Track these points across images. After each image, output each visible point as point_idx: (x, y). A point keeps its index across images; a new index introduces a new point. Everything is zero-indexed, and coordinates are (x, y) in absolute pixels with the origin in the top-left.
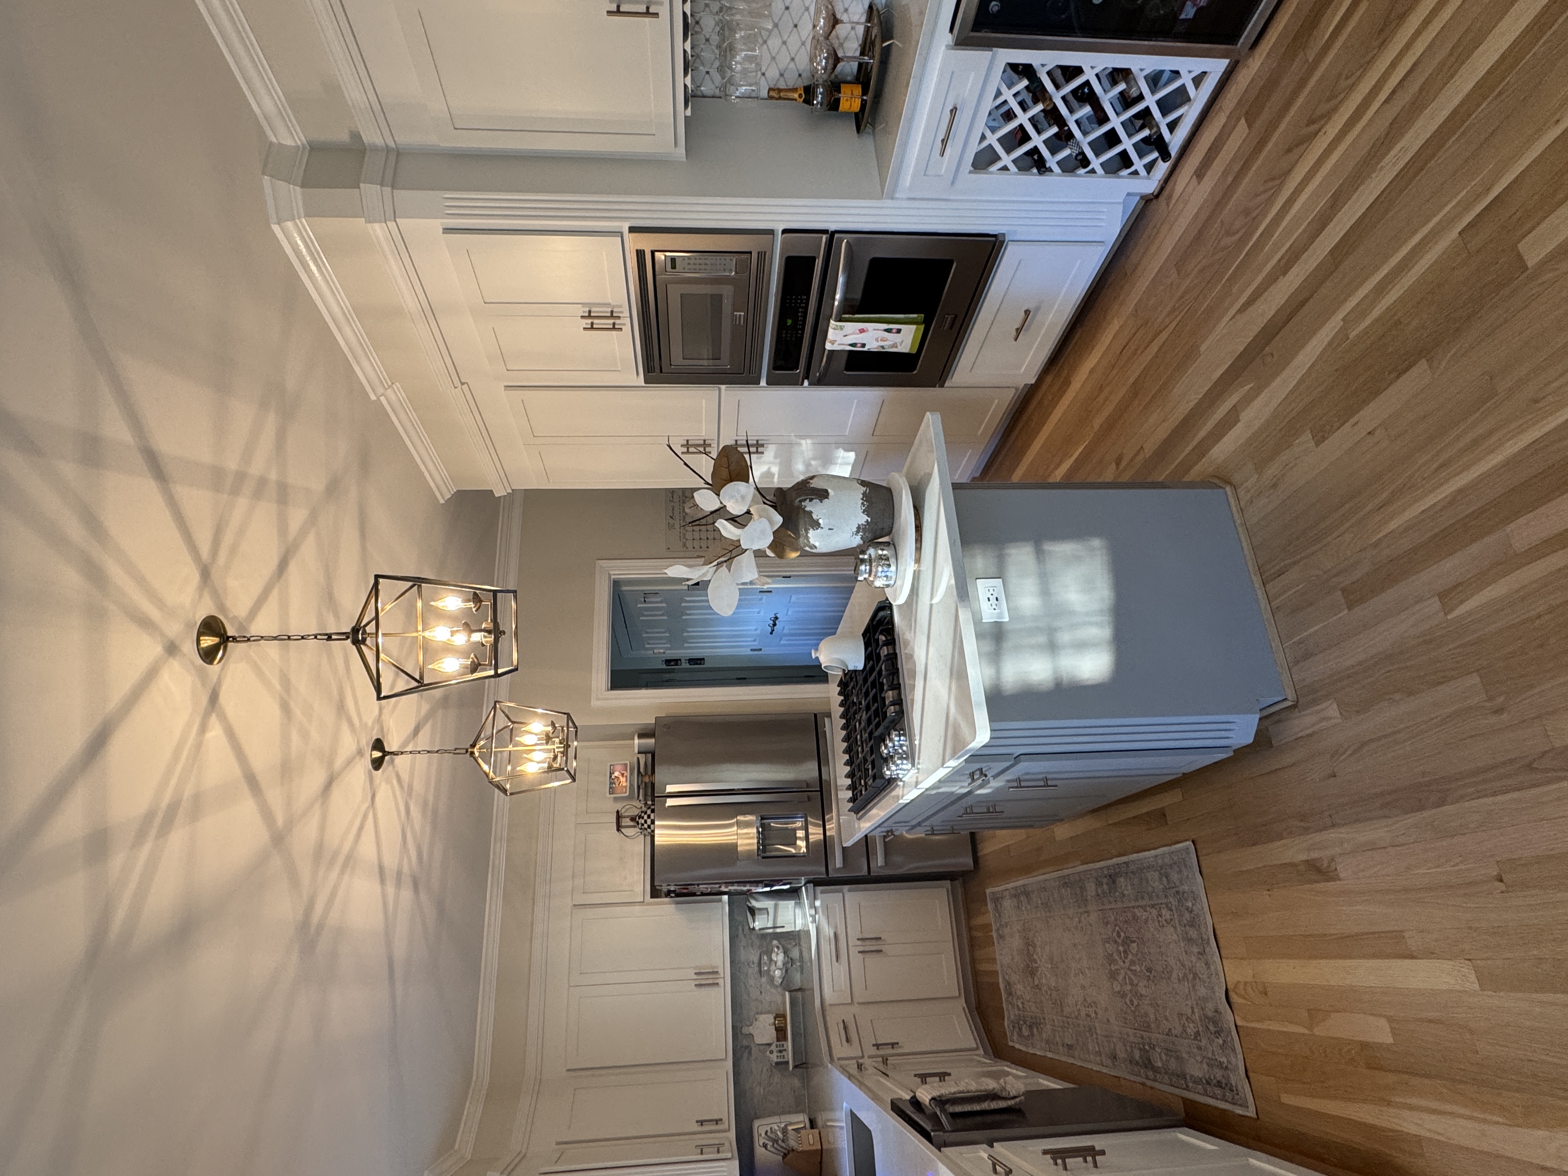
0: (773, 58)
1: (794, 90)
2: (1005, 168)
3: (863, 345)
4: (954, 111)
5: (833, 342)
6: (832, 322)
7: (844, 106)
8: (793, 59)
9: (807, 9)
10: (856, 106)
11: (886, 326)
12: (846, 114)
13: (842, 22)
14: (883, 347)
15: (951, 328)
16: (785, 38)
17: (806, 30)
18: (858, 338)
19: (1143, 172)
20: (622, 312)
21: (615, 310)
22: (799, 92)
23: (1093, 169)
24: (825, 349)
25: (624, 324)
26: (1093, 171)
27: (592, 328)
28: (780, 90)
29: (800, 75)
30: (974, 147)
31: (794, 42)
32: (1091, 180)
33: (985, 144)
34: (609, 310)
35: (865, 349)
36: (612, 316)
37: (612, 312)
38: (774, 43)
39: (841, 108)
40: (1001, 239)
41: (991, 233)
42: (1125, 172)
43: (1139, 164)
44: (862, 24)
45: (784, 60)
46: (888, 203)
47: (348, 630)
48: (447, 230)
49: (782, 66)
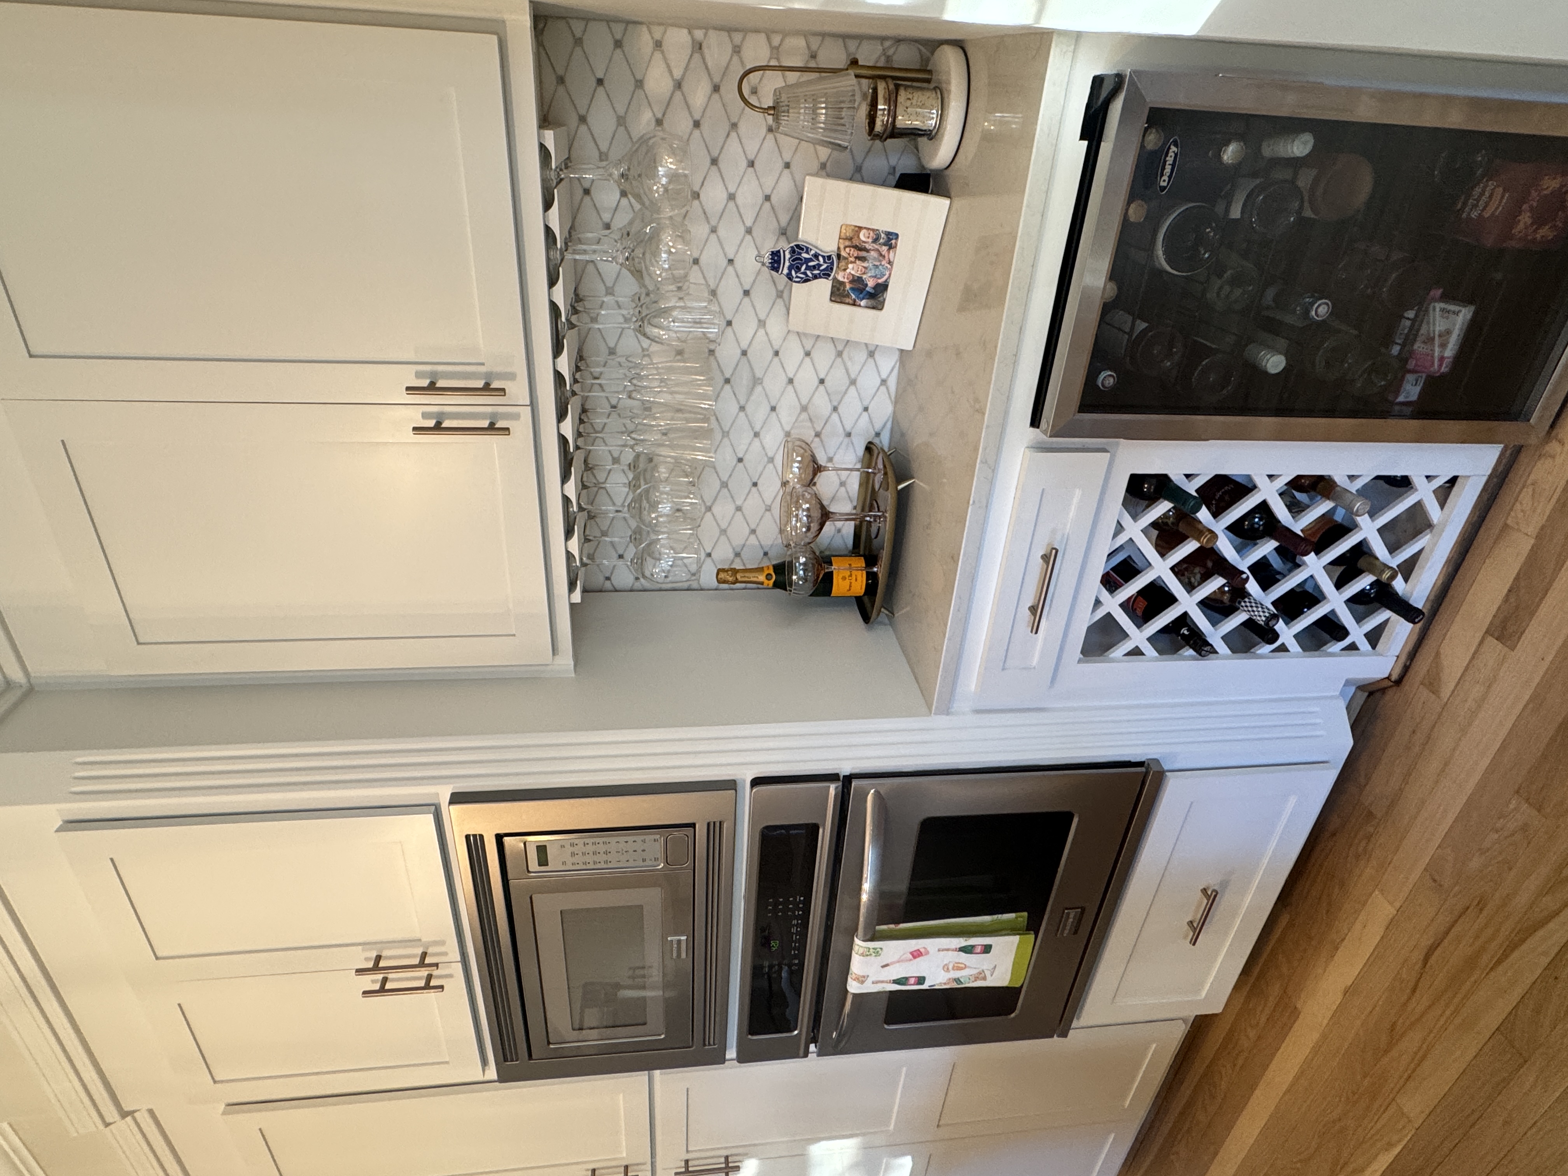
0: (723, 532)
1: (760, 570)
2: (1136, 652)
3: (921, 980)
4: (1050, 558)
5: (862, 980)
6: (857, 941)
7: (840, 587)
8: (753, 532)
9: (771, 460)
10: (859, 586)
11: (962, 942)
12: (843, 601)
13: (825, 469)
14: (957, 980)
15: (1076, 932)
16: (739, 503)
17: (771, 489)
18: (912, 969)
19: (1364, 645)
20: (445, 954)
21: (430, 950)
22: (766, 572)
23: (1283, 644)
24: (846, 991)
25: (450, 976)
26: (1283, 648)
27: (382, 990)
28: (735, 571)
29: (766, 554)
30: (1085, 619)
31: (753, 505)
32: (1281, 661)
33: (1100, 613)
34: (419, 951)
35: (925, 986)
36: (422, 964)
37: (424, 955)
38: (723, 510)
39: (835, 592)
40: (1154, 768)
41: (1133, 759)
42: (1337, 647)
43: (1357, 633)
44: (858, 470)
45: (739, 533)
46: (941, 721)
48: (73, 824)
49: (738, 541)
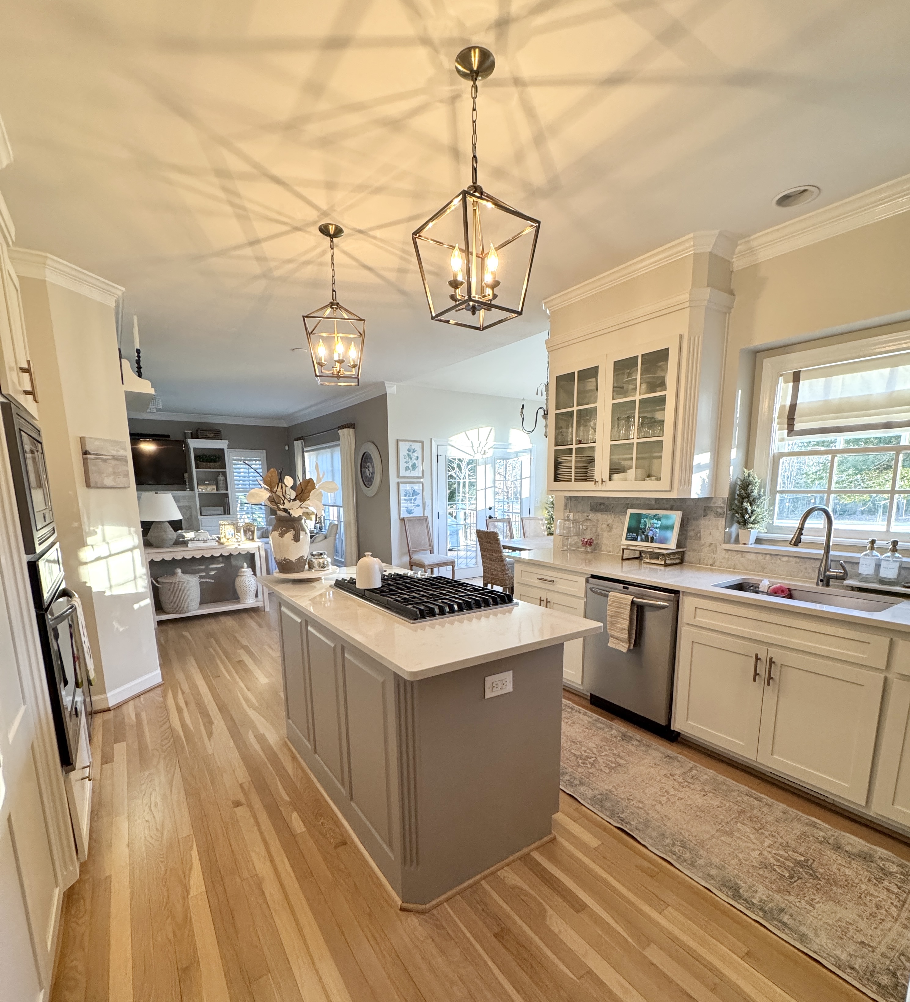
47: (338, 301)
